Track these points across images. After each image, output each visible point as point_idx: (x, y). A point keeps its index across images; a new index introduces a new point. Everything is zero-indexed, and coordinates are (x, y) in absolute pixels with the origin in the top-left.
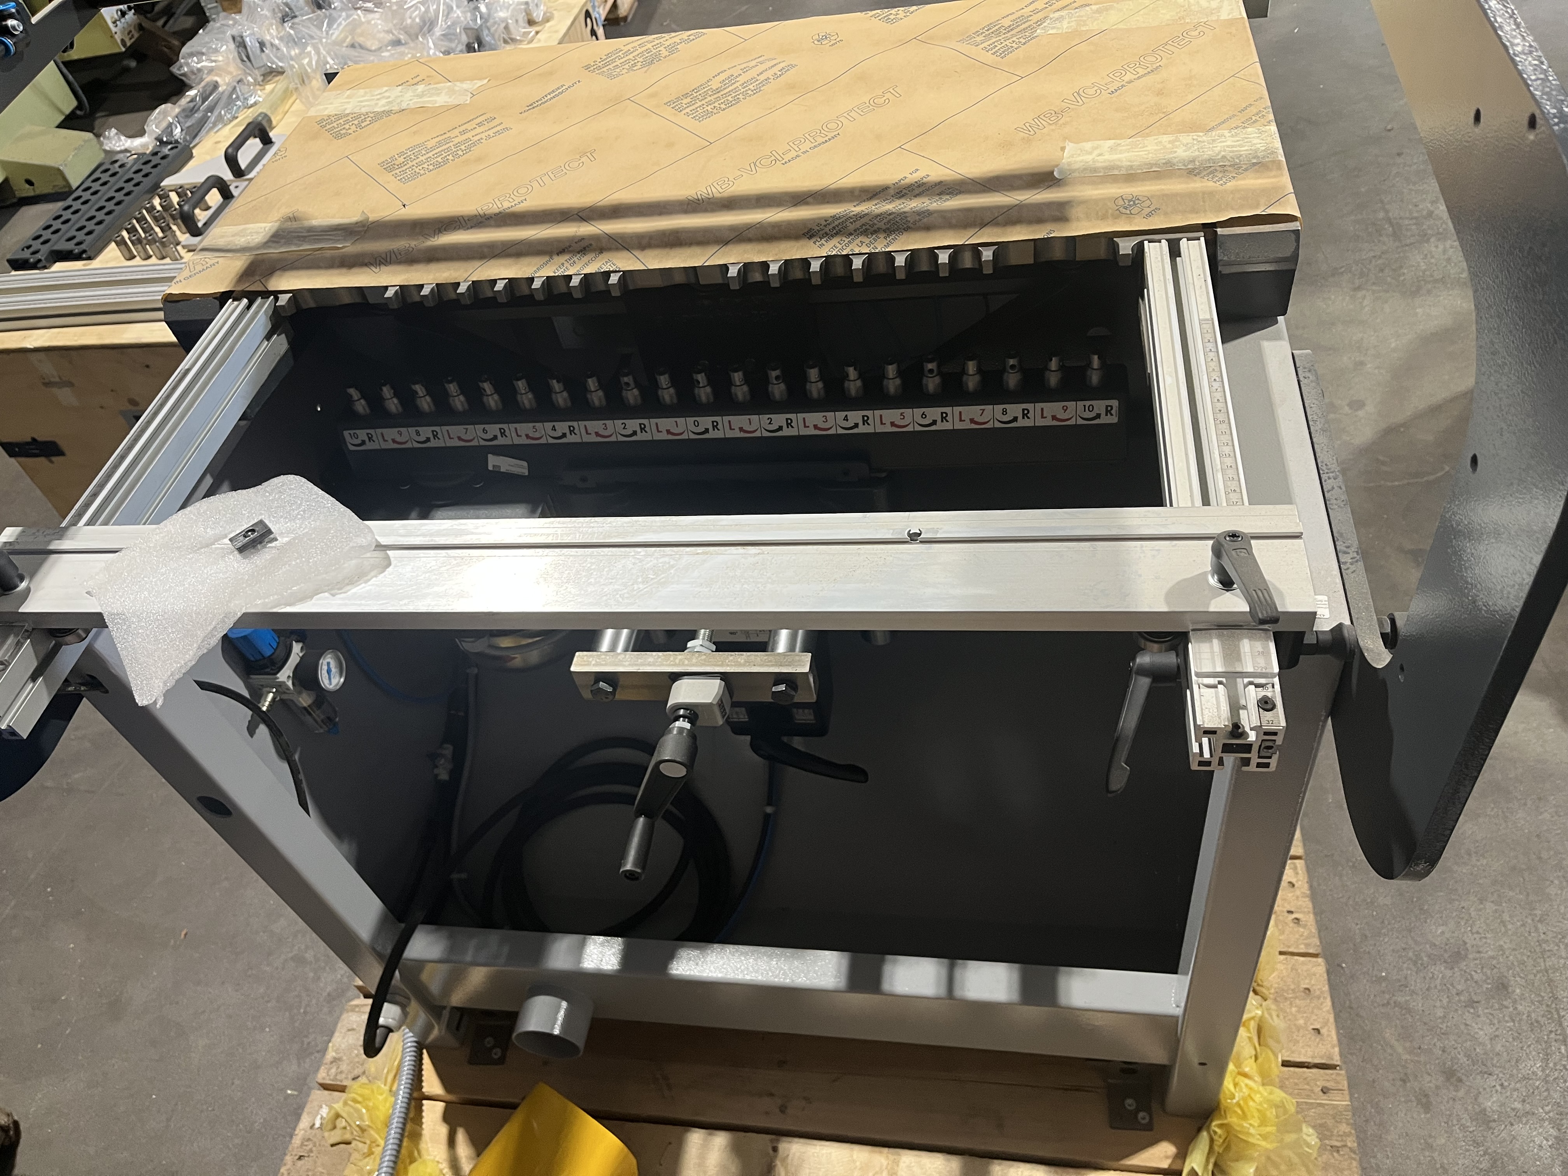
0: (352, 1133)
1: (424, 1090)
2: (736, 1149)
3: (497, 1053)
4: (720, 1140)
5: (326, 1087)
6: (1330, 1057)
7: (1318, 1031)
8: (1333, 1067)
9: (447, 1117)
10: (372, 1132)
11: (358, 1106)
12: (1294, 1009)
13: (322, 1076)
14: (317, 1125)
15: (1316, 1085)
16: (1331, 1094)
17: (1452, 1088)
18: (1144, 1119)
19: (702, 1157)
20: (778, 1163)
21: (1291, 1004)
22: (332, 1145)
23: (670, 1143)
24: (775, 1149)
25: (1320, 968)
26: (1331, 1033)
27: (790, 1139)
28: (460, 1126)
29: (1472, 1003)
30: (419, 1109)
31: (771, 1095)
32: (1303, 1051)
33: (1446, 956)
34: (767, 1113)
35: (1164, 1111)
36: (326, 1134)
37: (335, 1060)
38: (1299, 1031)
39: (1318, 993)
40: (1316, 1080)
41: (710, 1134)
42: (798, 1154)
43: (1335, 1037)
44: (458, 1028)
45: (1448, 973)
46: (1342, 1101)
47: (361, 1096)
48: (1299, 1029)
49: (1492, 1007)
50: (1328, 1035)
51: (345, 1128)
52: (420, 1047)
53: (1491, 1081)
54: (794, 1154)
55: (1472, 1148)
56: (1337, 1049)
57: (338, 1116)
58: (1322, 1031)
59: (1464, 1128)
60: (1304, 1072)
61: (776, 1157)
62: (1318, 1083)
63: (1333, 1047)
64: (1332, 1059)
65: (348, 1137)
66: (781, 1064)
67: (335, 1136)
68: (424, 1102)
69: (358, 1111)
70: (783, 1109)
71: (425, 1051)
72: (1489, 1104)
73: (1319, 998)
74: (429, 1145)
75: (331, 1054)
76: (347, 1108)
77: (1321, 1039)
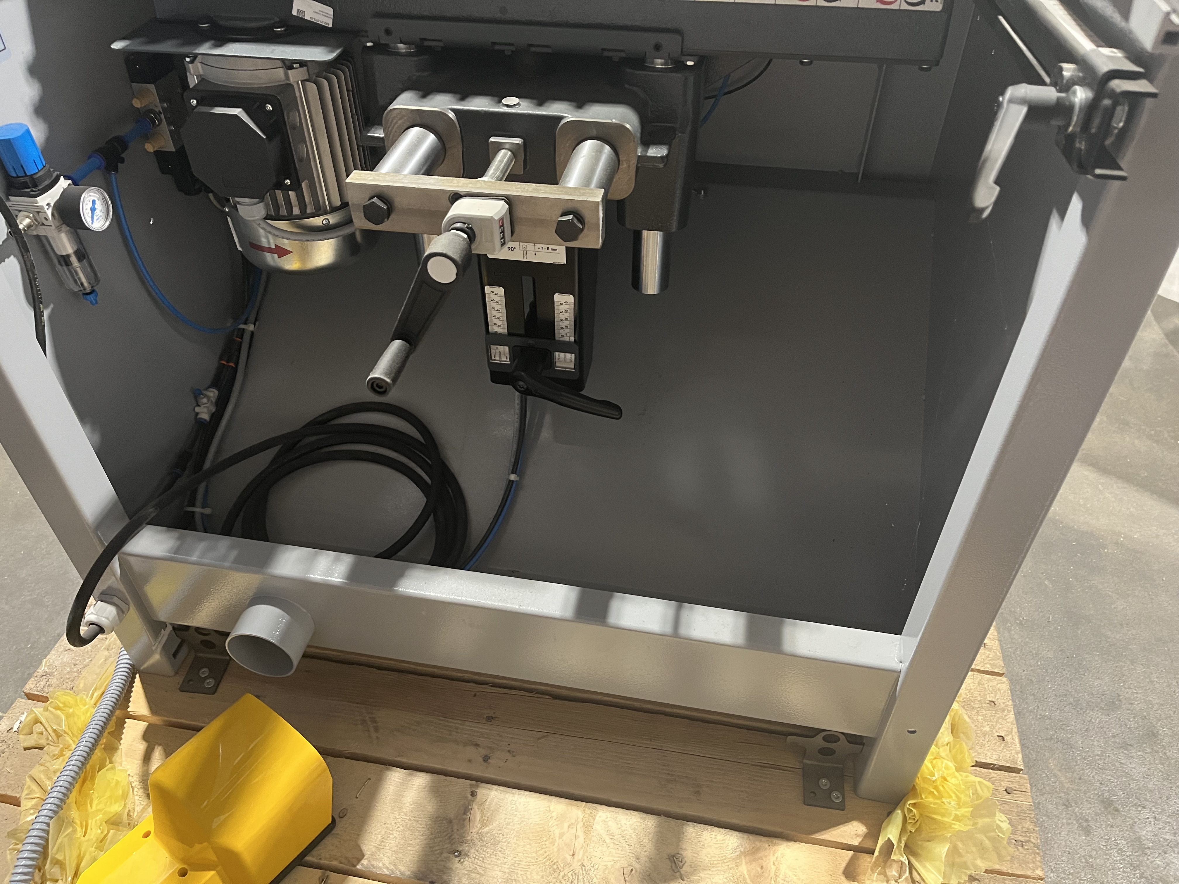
0: (48, 739)
1: (129, 710)
2: (435, 791)
3: (210, 683)
4: (421, 780)
5: (30, 696)
6: (1015, 761)
7: (1002, 738)
8: (1017, 771)
9: (148, 736)
10: (68, 738)
11: (58, 712)
12: (980, 718)
13: (30, 687)
14: (15, 729)
15: (1001, 785)
16: (1016, 796)
17: (1110, 817)
18: (838, 798)
19: (400, 795)
20: (475, 806)
21: (978, 712)
22: (25, 749)
23: (369, 779)
24: (473, 794)
25: (1004, 685)
26: (1014, 740)
27: (490, 786)
28: (160, 745)
29: (1125, 746)
30: (121, 725)
31: (477, 745)
32: (989, 754)
33: (1102, 705)
34: (470, 761)
35: (856, 794)
36: (21, 737)
37: (46, 674)
38: (984, 736)
39: (1002, 705)
40: (1000, 780)
41: (411, 775)
42: (496, 800)
43: (1018, 746)
44: (175, 655)
45: (1104, 718)
46: (1025, 801)
47: (64, 703)
48: (985, 734)
49: (1143, 751)
50: (1012, 743)
51: (41, 733)
52: (133, 671)
53: (1146, 814)
54: (492, 800)
55: (1129, 870)
56: (1020, 756)
57: (37, 721)
58: (1006, 738)
59: (1120, 851)
60: (990, 773)
61: (473, 801)
62: (1002, 783)
63: (1017, 753)
64: (1016, 764)
65: (43, 742)
66: (490, 719)
67: (31, 741)
68: (127, 720)
69: (57, 717)
70: (486, 759)
71: (137, 676)
72: (1144, 832)
73: (1003, 710)
74: (124, 759)
75: (43, 668)
76: (47, 713)
77: (1006, 746)
